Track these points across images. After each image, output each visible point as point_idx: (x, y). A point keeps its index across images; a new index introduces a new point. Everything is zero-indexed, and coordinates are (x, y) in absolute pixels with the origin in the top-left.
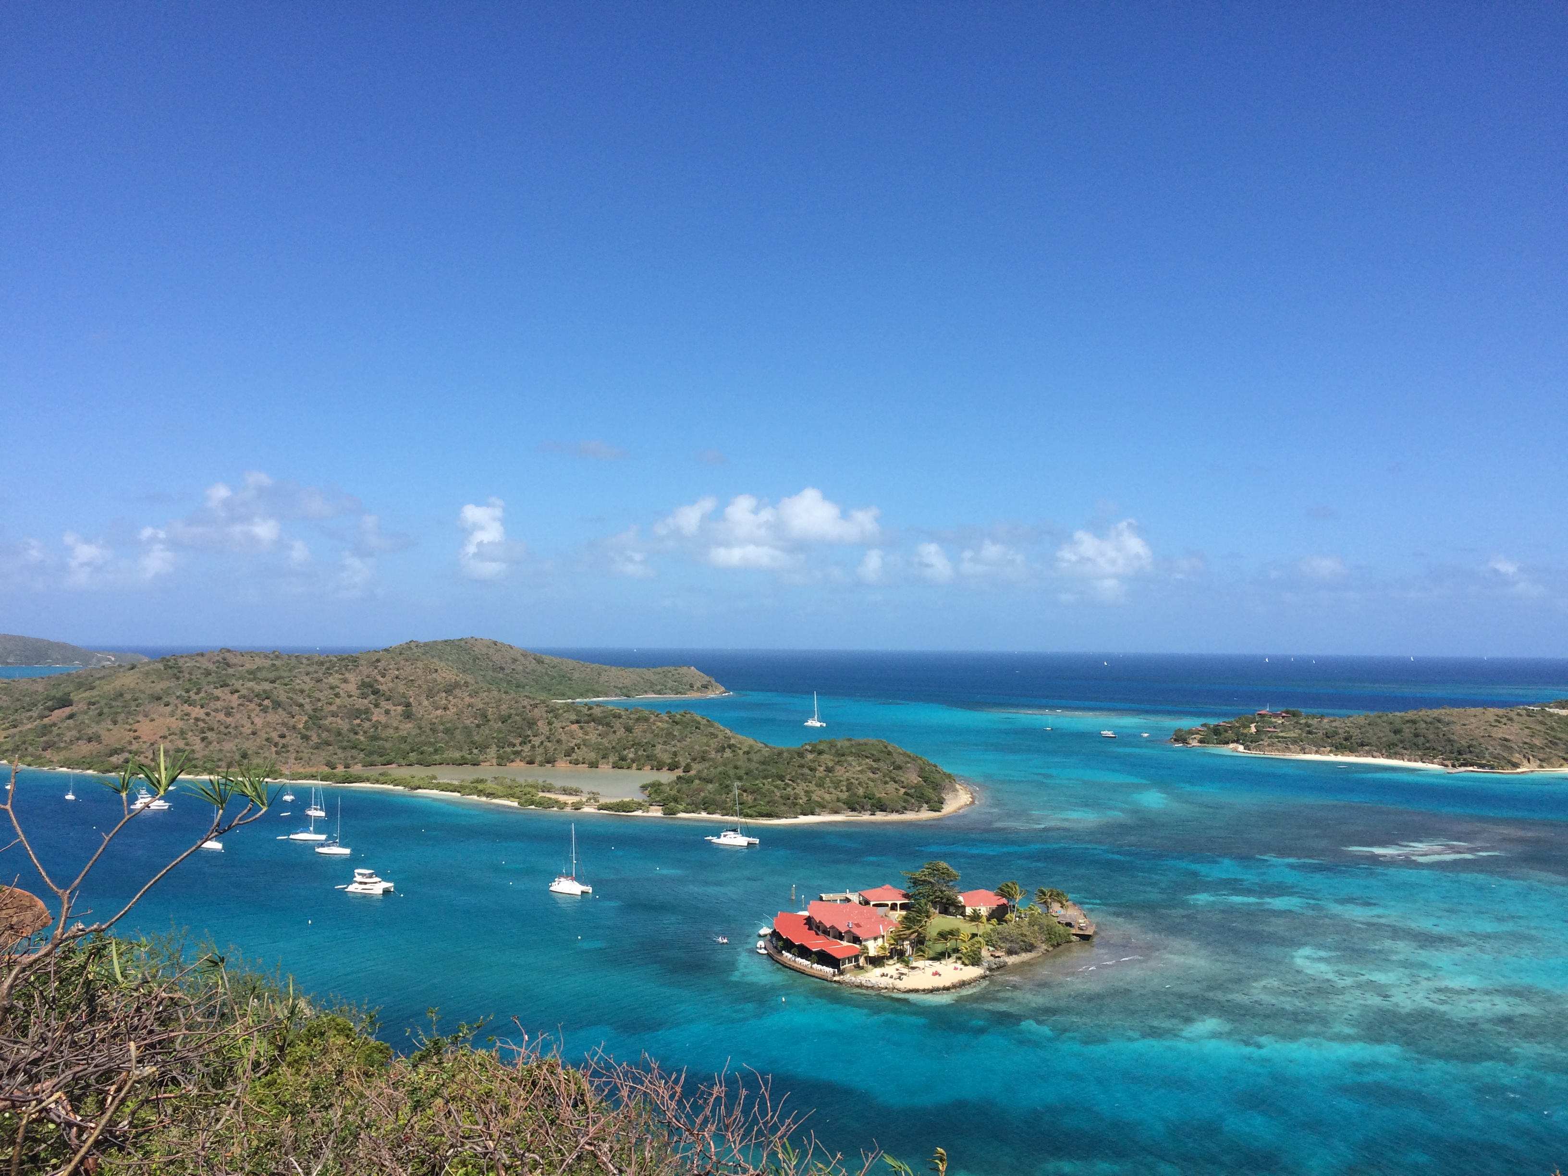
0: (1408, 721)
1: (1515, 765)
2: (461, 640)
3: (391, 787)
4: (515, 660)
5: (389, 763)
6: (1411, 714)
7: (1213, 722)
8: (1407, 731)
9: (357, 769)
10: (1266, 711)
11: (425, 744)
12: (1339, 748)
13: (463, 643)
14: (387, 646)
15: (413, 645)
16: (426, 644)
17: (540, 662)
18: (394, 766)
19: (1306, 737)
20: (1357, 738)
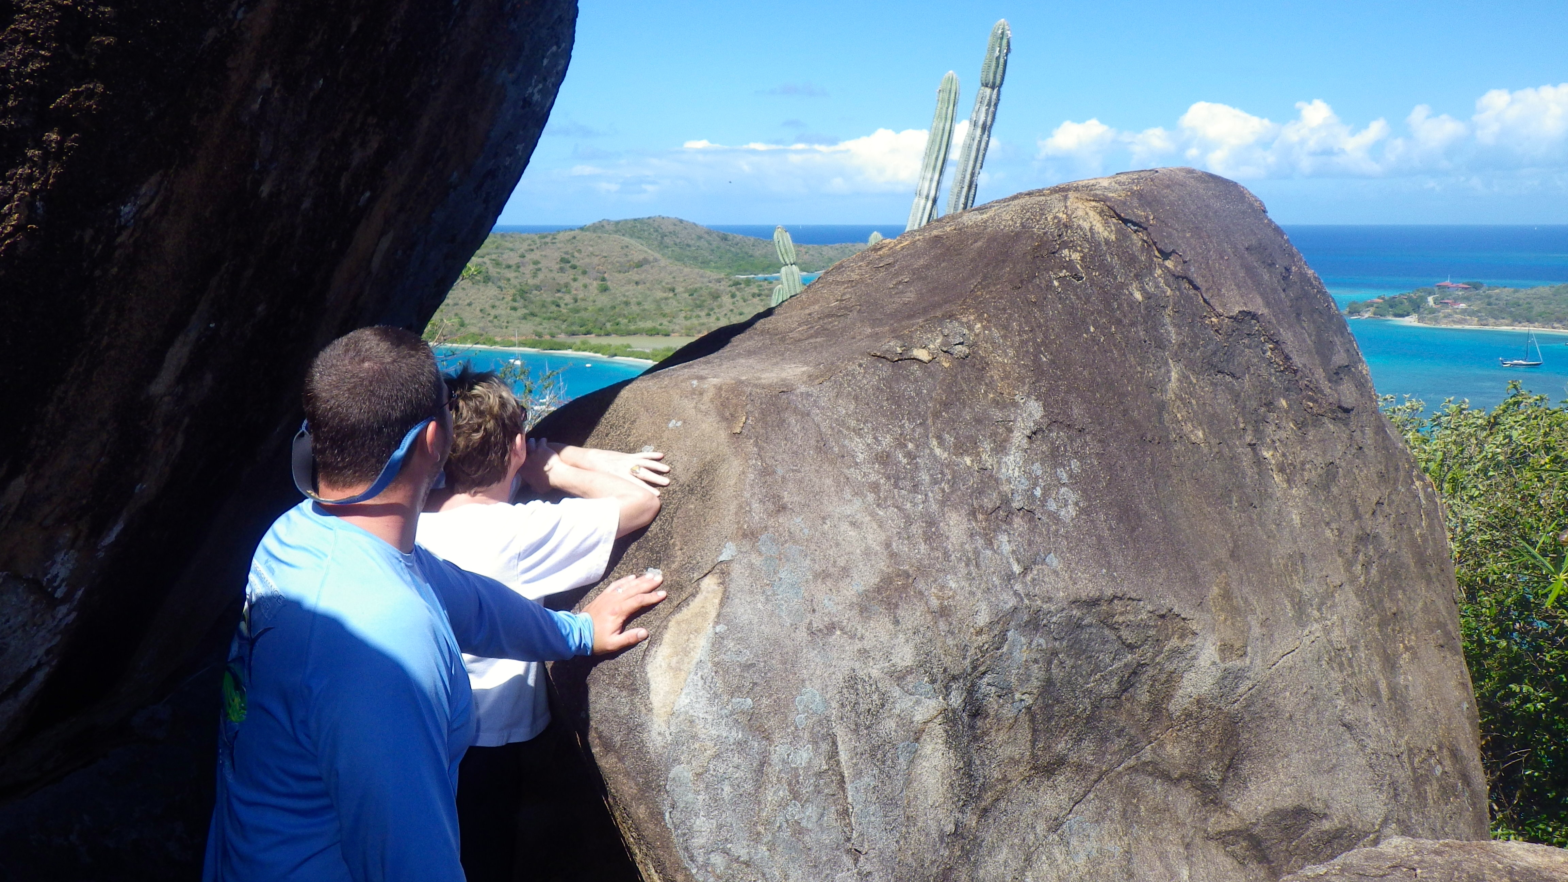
2: (649, 218)
3: (591, 354)
4: (700, 238)
5: (588, 333)
7: (1389, 294)
9: (562, 338)
10: (1448, 282)
11: (620, 316)
12: (1516, 319)
13: (651, 221)
14: (582, 223)
15: (605, 223)
16: (617, 223)
17: (725, 238)
18: (593, 335)
19: (1485, 309)
20: (1539, 308)
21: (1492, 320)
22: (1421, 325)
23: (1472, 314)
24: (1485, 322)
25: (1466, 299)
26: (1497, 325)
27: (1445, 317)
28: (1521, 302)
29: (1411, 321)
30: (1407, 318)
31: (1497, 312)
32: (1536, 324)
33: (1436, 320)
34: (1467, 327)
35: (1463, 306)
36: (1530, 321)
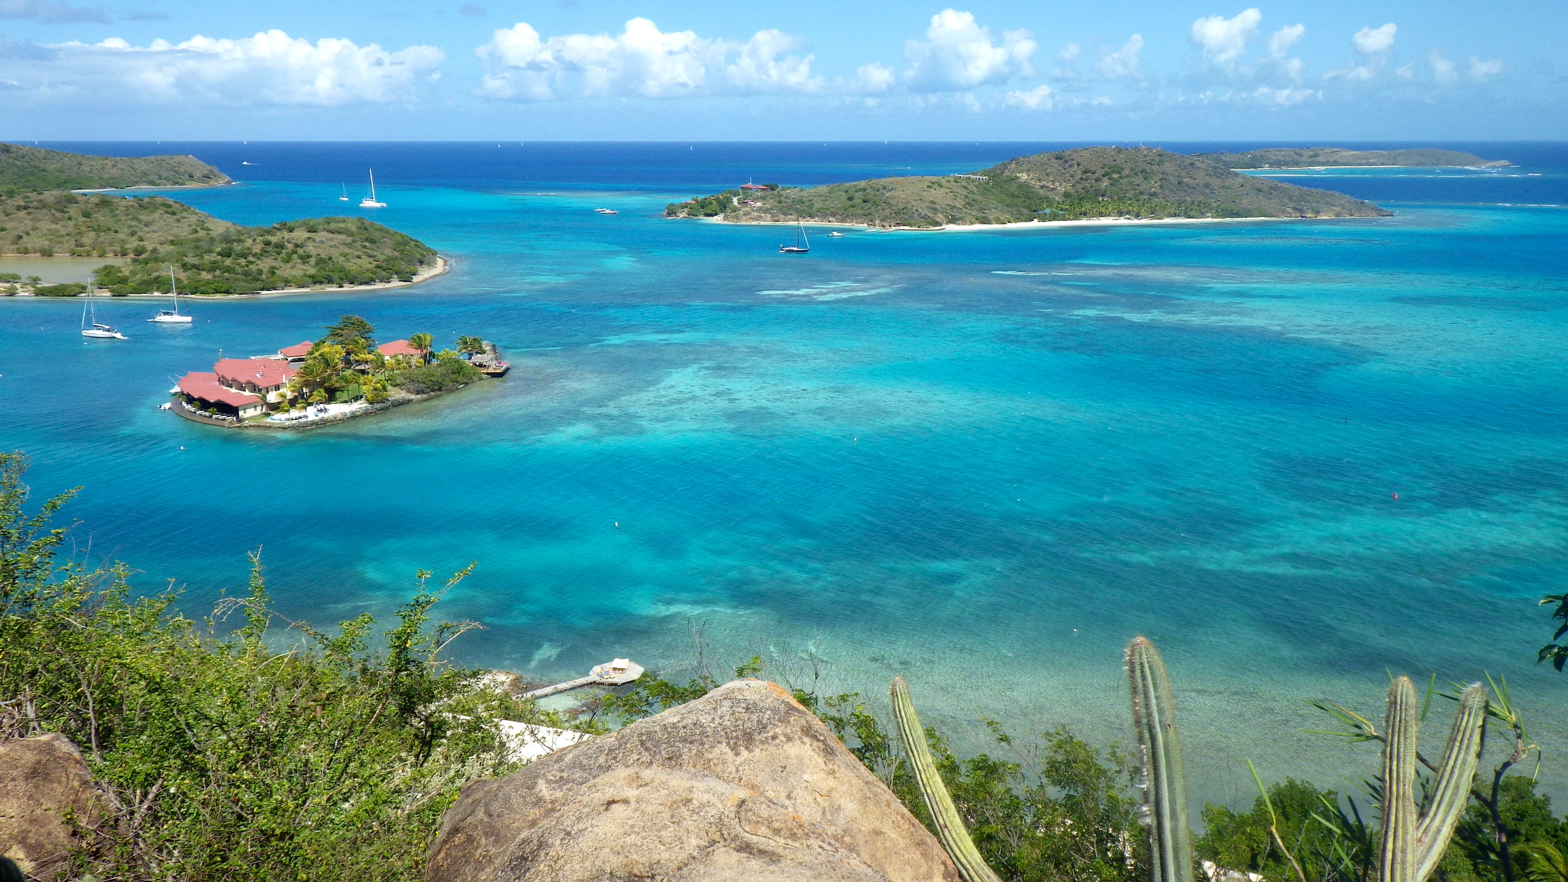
0: (860, 190)
1: (938, 224)
6: (862, 184)
7: (701, 197)
8: (859, 196)
10: (750, 185)
12: (801, 215)
19: (777, 206)
20: (817, 205)
21: (782, 217)
22: (726, 222)
23: (766, 211)
24: (776, 218)
25: (763, 198)
26: (786, 221)
27: (744, 215)
28: (804, 200)
29: (718, 220)
30: (715, 217)
31: (785, 209)
32: (816, 219)
33: (737, 218)
34: (762, 223)
35: (759, 204)
36: (811, 216)
